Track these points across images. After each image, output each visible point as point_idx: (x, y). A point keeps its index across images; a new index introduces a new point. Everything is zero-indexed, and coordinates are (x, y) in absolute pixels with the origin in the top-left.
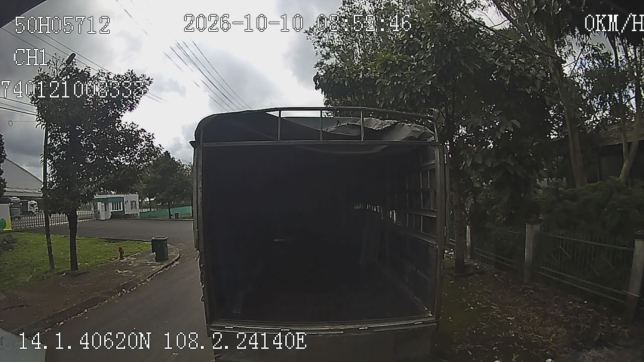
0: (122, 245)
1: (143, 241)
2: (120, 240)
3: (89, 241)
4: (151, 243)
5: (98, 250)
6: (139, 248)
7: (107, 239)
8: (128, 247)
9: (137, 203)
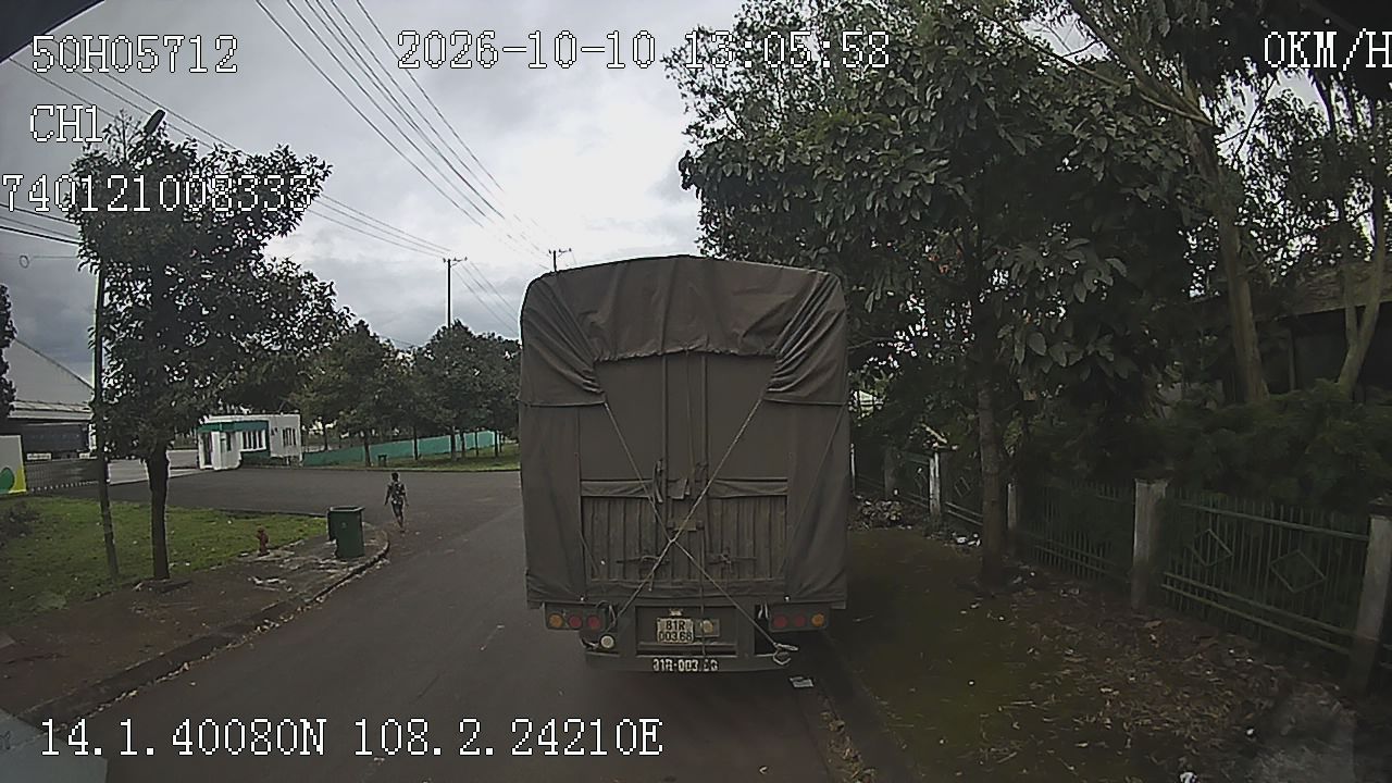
0: (263, 523)
1: (311, 516)
2: (260, 512)
3: (194, 515)
4: (326, 519)
5: (213, 533)
6: (301, 531)
7: (232, 511)
8: (278, 529)
9: (298, 432)
